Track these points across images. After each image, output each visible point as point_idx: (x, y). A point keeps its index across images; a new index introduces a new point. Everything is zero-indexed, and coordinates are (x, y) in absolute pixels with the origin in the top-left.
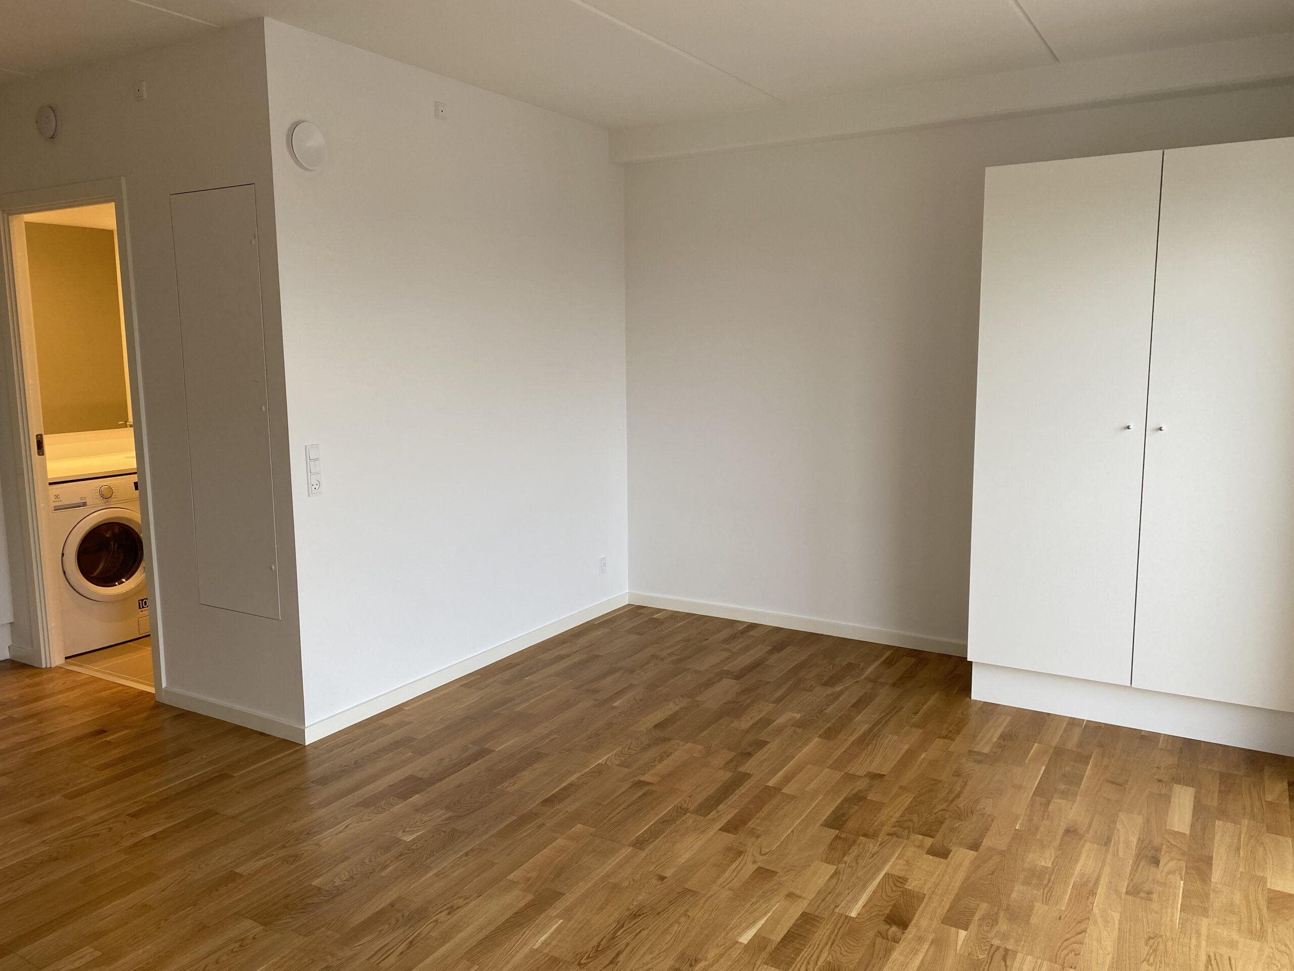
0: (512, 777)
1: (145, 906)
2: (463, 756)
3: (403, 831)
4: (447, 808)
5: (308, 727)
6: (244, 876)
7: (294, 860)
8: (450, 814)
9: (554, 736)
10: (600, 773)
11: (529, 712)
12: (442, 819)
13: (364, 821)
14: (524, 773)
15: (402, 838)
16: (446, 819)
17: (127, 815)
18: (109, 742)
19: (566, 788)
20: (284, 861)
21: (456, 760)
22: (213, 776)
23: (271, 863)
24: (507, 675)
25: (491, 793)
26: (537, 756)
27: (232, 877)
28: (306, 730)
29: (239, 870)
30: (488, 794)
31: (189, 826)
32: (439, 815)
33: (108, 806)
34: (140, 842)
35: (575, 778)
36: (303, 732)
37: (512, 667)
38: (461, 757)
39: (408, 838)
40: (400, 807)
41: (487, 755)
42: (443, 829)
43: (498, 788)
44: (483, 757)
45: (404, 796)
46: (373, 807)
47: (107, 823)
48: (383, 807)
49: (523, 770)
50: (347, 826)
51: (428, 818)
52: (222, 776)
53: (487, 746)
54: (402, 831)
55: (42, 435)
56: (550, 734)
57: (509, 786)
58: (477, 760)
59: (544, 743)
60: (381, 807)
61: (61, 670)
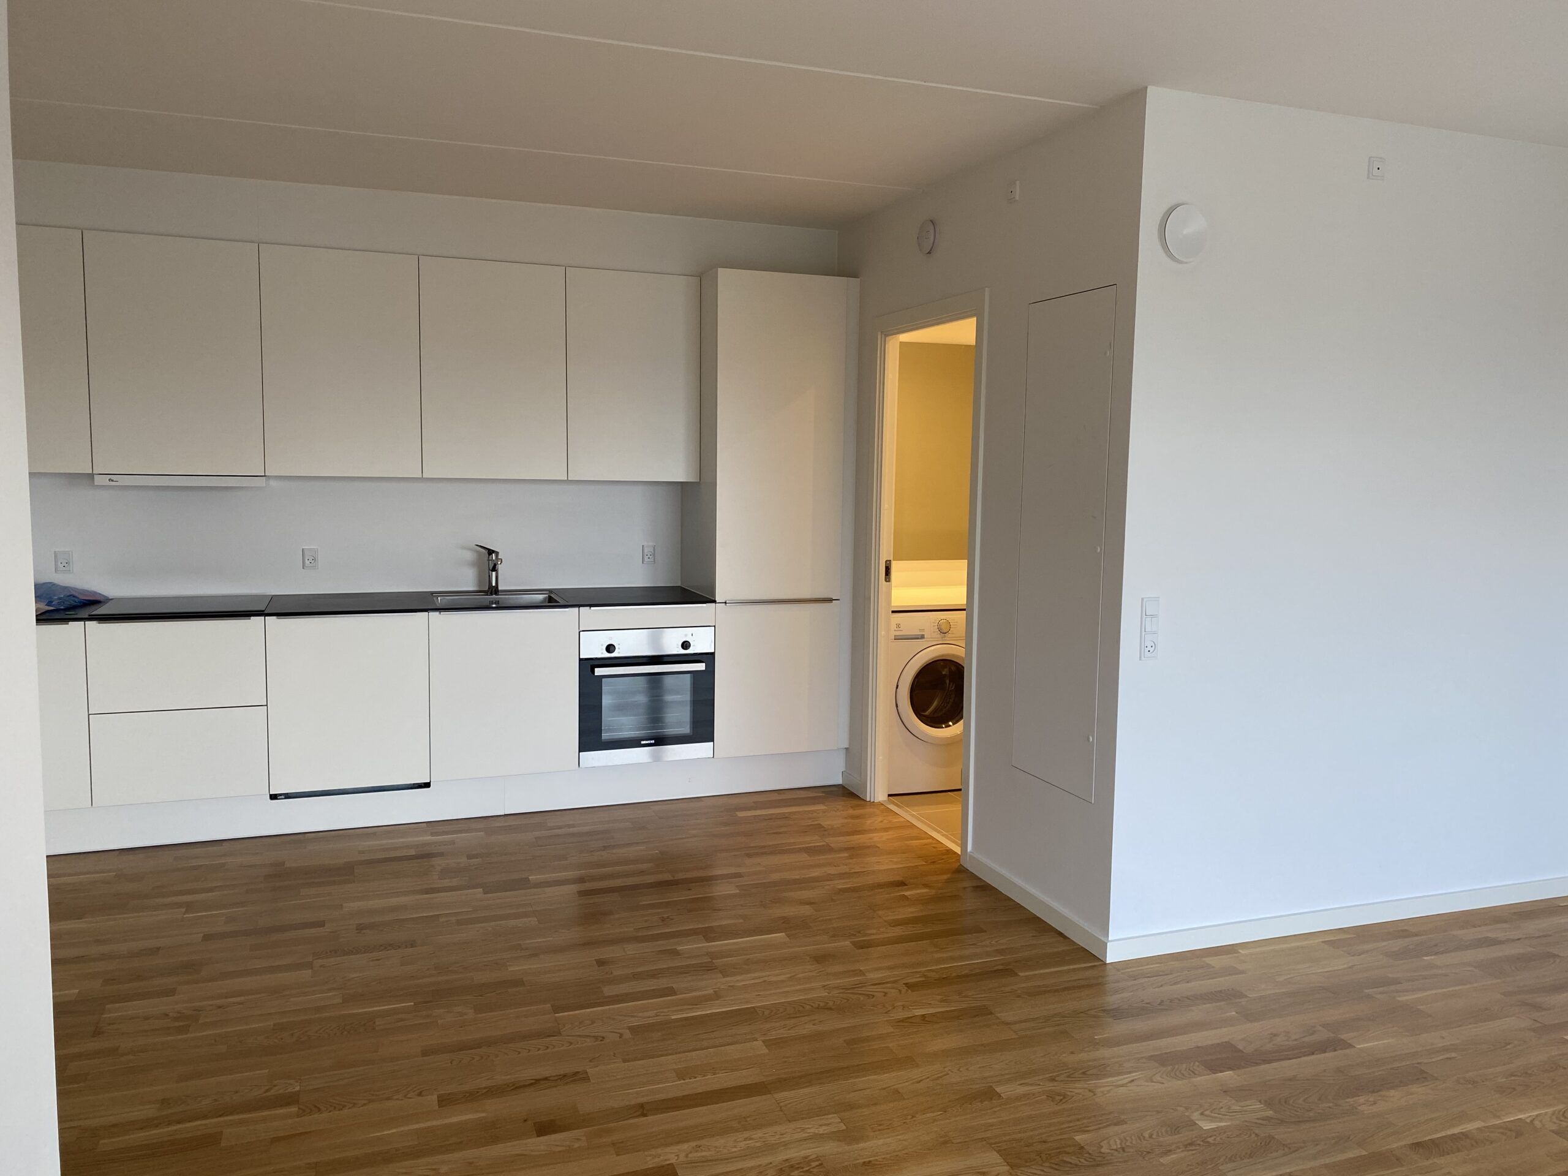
0: (1373, 1092)
1: (897, 1091)
2: (1306, 1039)
3: (1202, 1114)
4: (1269, 1103)
5: (1111, 941)
6: (1003, 1098)
7: (1061, 1100)
8: (1270, 1113)
9: (1453, 1055)
10: (1519, 1134)
11: (1419, 1007)
12: (1259, 1117)
13: (1155, 1082)
14: (1392, 1093)
15: (1197, 1122)
16: (1263, 1119)
17: (904, 984)
18: (905, 898)
19: (1454, 1138)
20: (1051, 1097)
21: (1296, 1042)
22: (996, 968)
23: (1034, 1094)
24: (1397, 944)
25: (1337, 1105)
26: (1420, 1076)
27: (989, 1094)
28: (1108, 944)
29: (998, 1089)
30: (1331, 1105)
31: (960, 1018)
32: (1255, 1109)
33: (889, 968)
34: (909, 1018)
35: (1476, 1127)
36: (1104, 946)
37: (1406, 937)
38: (1303, 1040)
39: (1207, 1126)
40: (1205, 1080)
41: (1341, 1049)
42: (1257, 1132)
43: (1347, 1100)
44: (1335, 1050)
45: (1213, 1068)
46: (1169, 1068)
47: (884, 986)
48: (1182, 1072)
49: (1392, 1088)
50: (1133, 1081)
51: (1239, 1108)
52: (1006, 972)
53: (1343, 1037)
54: (1199, 1112)
55: (890, 561)
56: (1446, 1049)
57: (1364, 1104)
58: (1325, 1052)
59: (1433, 1060)
60: (1180, 1071)
61: (882, 807)
